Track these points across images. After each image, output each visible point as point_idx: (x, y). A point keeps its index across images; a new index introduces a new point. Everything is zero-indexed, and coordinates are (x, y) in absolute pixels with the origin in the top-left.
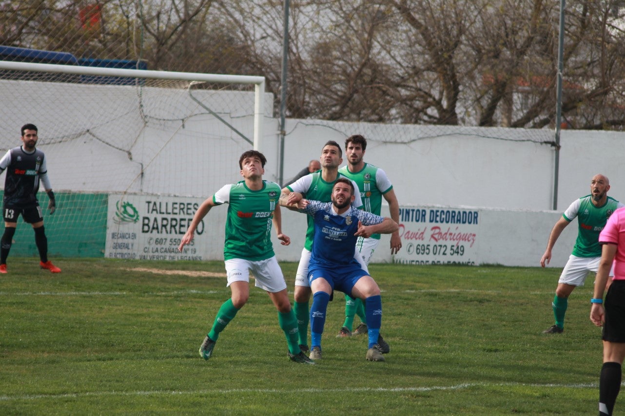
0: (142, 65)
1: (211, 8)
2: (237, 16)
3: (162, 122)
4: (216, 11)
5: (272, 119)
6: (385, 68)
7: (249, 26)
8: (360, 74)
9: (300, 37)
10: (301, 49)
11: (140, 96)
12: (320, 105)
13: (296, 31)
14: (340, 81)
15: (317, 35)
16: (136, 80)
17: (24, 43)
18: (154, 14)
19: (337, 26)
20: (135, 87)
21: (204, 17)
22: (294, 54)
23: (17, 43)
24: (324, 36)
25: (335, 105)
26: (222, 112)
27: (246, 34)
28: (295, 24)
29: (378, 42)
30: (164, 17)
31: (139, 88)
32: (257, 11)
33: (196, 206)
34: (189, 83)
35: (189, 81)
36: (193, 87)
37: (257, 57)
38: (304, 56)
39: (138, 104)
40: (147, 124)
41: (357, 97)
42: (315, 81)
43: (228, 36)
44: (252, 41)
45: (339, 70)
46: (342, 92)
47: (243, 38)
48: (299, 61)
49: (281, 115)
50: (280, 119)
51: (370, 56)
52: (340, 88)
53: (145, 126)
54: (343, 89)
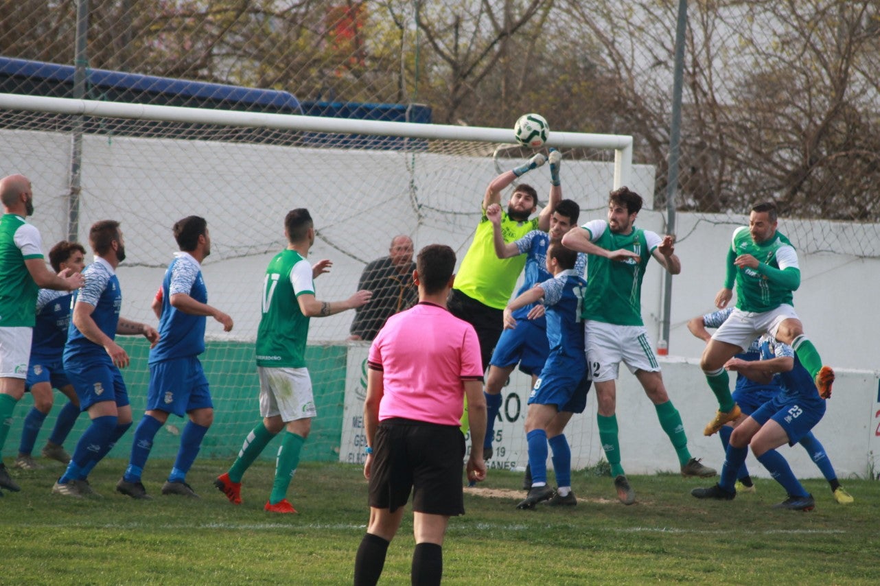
0: (416, 114)
1: (554, 10)
2: (602, 24)
3: (450, 216)
4: (565, 16)
5: (652, 213)
6: (872, 120)
7: (624, 43)
8: (824, 132)
9: (717, 63)
10: (717, 84)
11: (411, 170)
12: (751, 186)
13: (708, 52)
14: (791, 145)
15: (748, 61)
16: (406, 140)
17: (216, 74)
18: (450, 21)
19: (785, 43)
20: (403, 154)
21: (540, 26)
22: (705, 94)
23: (205, 72)
24: (762, 62)
25: (779, 188)
27: (618, 58)
28: (708, 38)
29: (863, 73)
30: (469, 26)
31: (410, 155)
32: (639, 17)
34: (495, 148)
35: (495, 142)
36: (502, 154)
37: (637, 99)
38: (723, 98)
39: (407, 185)
40: (422, 220)
41: (819, 173)
42: (741, 143)
43: (586, 60)
44: (629, 71)
45: (787, 125)
46: (793, 163)
47: (611, 65)
48: (713, 105)
49: (669, 206)
50: (666, 213)
51: (845, 98)
52: (788, 157)
53: (421, 223)
54: (795, 159)
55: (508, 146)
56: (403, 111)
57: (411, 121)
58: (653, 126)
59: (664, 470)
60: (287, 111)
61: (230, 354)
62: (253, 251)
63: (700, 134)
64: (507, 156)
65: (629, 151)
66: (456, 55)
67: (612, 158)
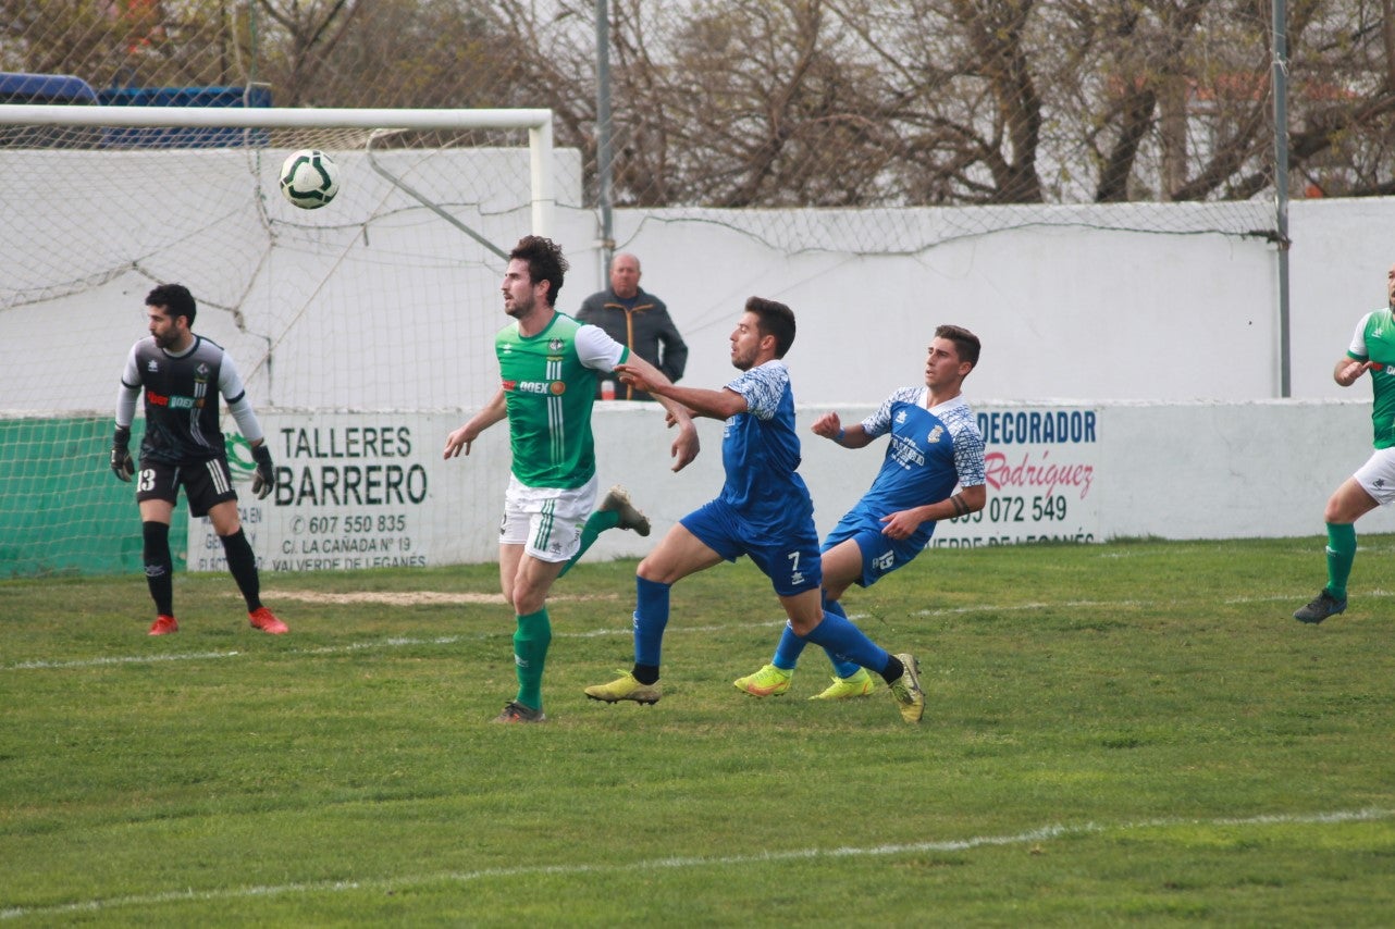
0: (258, 96)
3: (313, 233)
5: (581, 212)
6: (856, 74)
8: (796, 92)
9: (646, 9)
10: (647, 38)
11: (256, 172)
12: (704, 171)
14: (749, 112)
16: (246, 132)
20: (243, 151)
22: (634, 52)
25: (738, 172)
26: (460, 201)
27: (514, 9)
29: (838, 11)
31: (253, 153)
33: (403, 434)
34: (368, 135)
35: (367, 128)
36: (379, 144)
37: (543, 63)
38: (658, 55)
39: (251, 193)
40: (276, 241)
41: (791, 147)
42: (688, 114)
43: (470, 15)
44: (530, 25)
45: (744, 86)
46: (756, 137)
47: (507, 20)
48: (645, 66)
49: (603, 202)
50: (600, 212)
51: (819, 46)
52: (750, 128)
53: (273, 245)
54: (758, 131)
55: (385, 132)
56: (240, 94)
57: (251, 105)
58: (569, 99)
59: (624, 554)
60: (82, 101)
61: (25, 435)
62: (48, 294)
63: (632, 106)
64: (384, 147)
65: (548, 131)
66: (297, 16)
67: (526, 143)
